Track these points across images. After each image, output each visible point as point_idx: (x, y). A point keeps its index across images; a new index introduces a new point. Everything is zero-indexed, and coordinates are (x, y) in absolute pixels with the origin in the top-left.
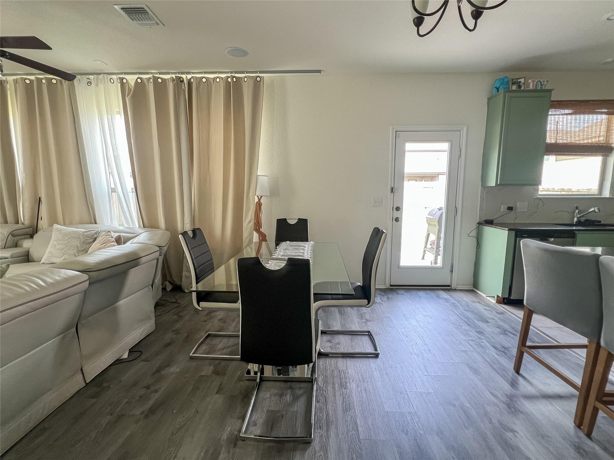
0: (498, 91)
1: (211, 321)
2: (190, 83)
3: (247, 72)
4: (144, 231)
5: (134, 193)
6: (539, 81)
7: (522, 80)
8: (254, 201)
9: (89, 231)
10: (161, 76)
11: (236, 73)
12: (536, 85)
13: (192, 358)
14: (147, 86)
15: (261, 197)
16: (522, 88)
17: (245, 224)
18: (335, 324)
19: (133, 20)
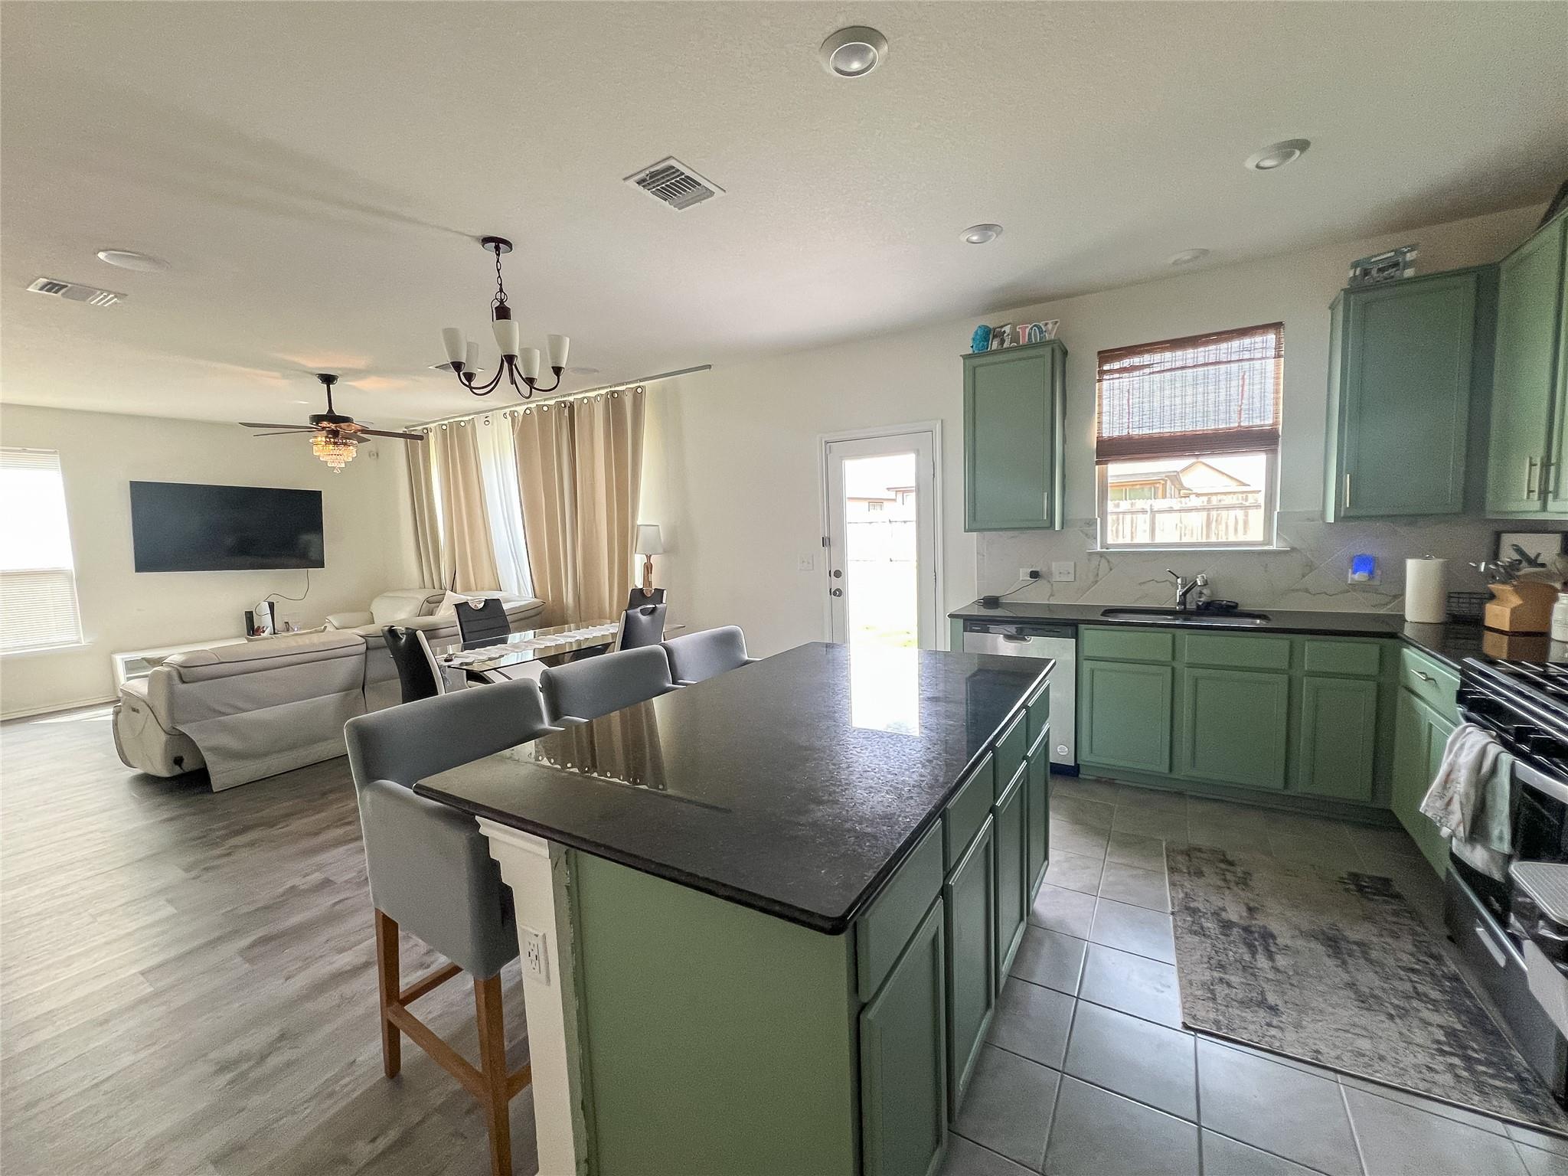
6: (1034, 326)
10: (547, 403)
11: (615, 385)
12: (1030, 334)
15: (650, 556)
16: (1006, 344)
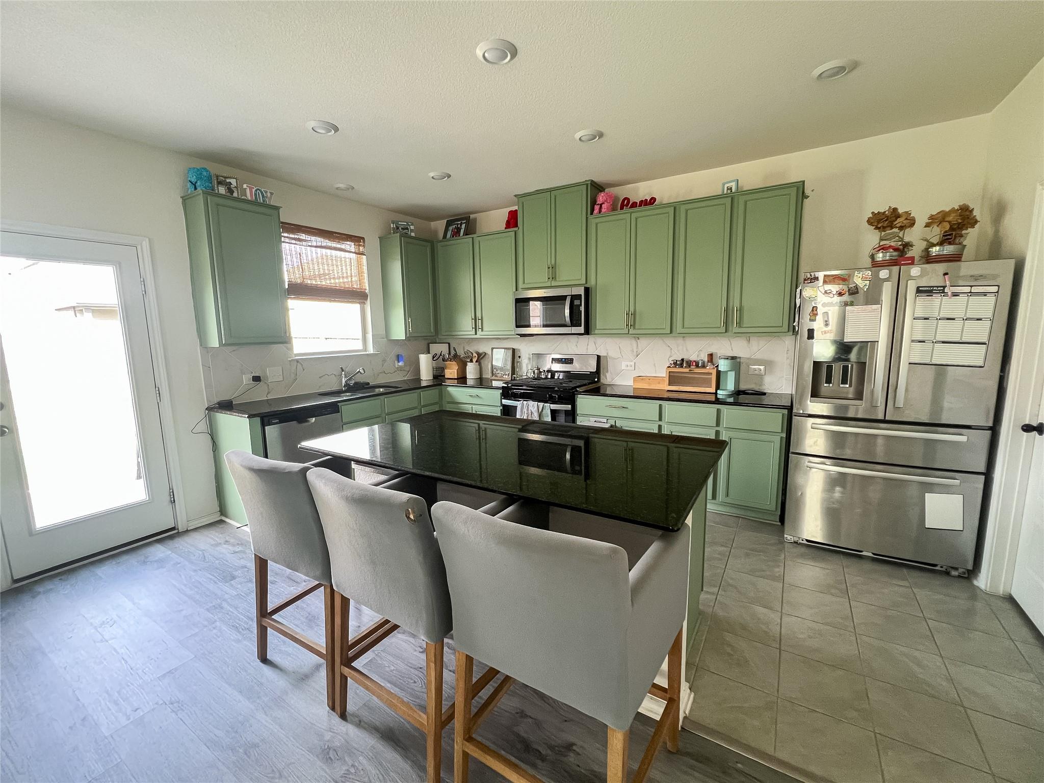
0: (196, 189)
6: (259, 189)
7: (233, 182)
12: (255, 194)
16: (235, 194)
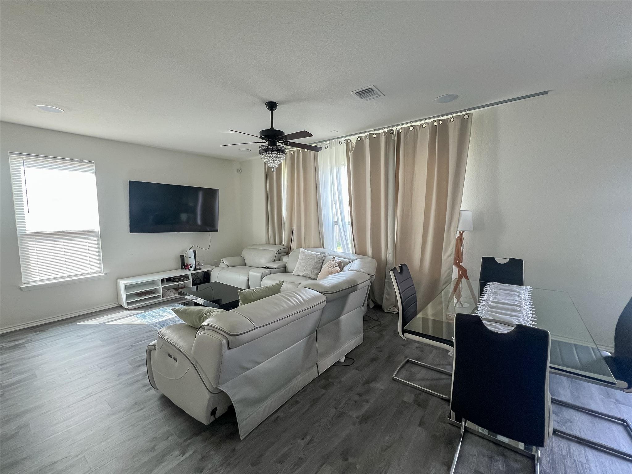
1: (409, 347)
2: (399, 133)
3: (454, 113)
4: (356, 258)
5: (350, 226)
8: (455, 236)
9: (320, 254)
10: (376, 132)
11: (442, 116)
13: (394, 380)
14: (365, 142)
15: (463, 232)
17: (444, 258)
18: (561, 391)
19: (362, 99)
